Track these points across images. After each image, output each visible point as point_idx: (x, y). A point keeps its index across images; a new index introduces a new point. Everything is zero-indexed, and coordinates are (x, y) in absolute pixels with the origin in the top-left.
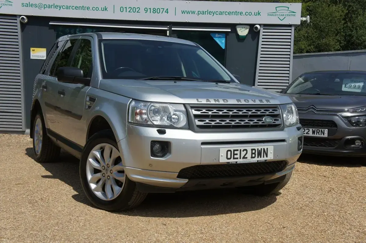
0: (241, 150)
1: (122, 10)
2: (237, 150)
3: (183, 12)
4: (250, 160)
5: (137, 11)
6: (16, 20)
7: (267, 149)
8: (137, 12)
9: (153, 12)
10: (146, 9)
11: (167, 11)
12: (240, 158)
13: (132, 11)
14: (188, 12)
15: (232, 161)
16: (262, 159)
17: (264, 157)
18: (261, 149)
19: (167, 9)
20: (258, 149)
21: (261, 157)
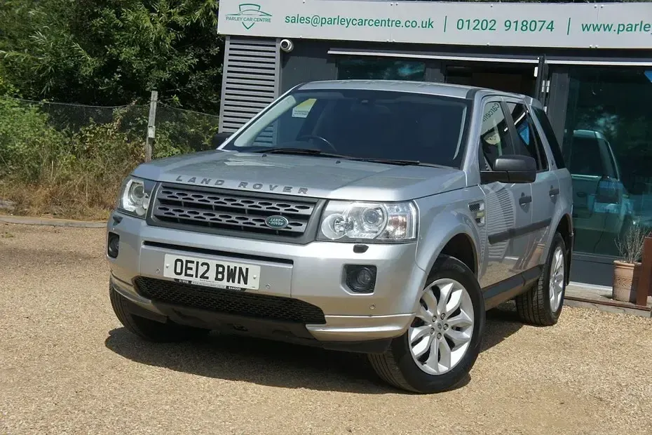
0: (198, 263)
1: (460, 26)
2: (193, 262)
3: (586, 28)
4: (211, 282)
5: (489, 27)
6: (275, 46)
7: (247, 269)
8: (490, 29)
9: (522, 29)
10: (508, 24)
11: (550, 27)
12: (196, 277)
13: (479, 26)
14: (597, 28)
15: (182, 277)
16: (237, 285)
17: (239, 282)
18: (235, 267)
19: (552, 22)
20: (229, 267)
21: (233, 281)
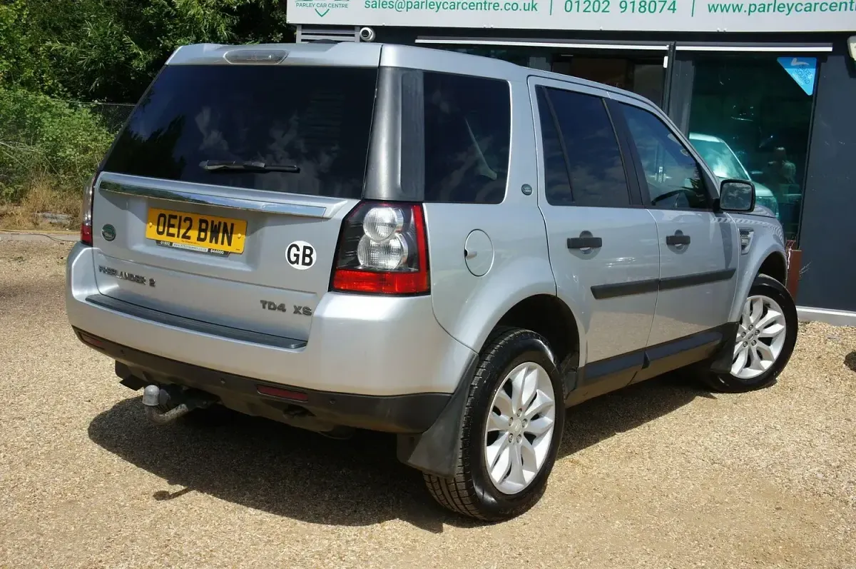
1: (568, 9)
3: (712, 8)
5: (601, 10)
6: (353, 35)
8: (603, 11)
9: (639, 11)
10: (623, 5)
11: (672, 7)
13: (590, 8)
14: (725, 9)
19: (674, 2)
